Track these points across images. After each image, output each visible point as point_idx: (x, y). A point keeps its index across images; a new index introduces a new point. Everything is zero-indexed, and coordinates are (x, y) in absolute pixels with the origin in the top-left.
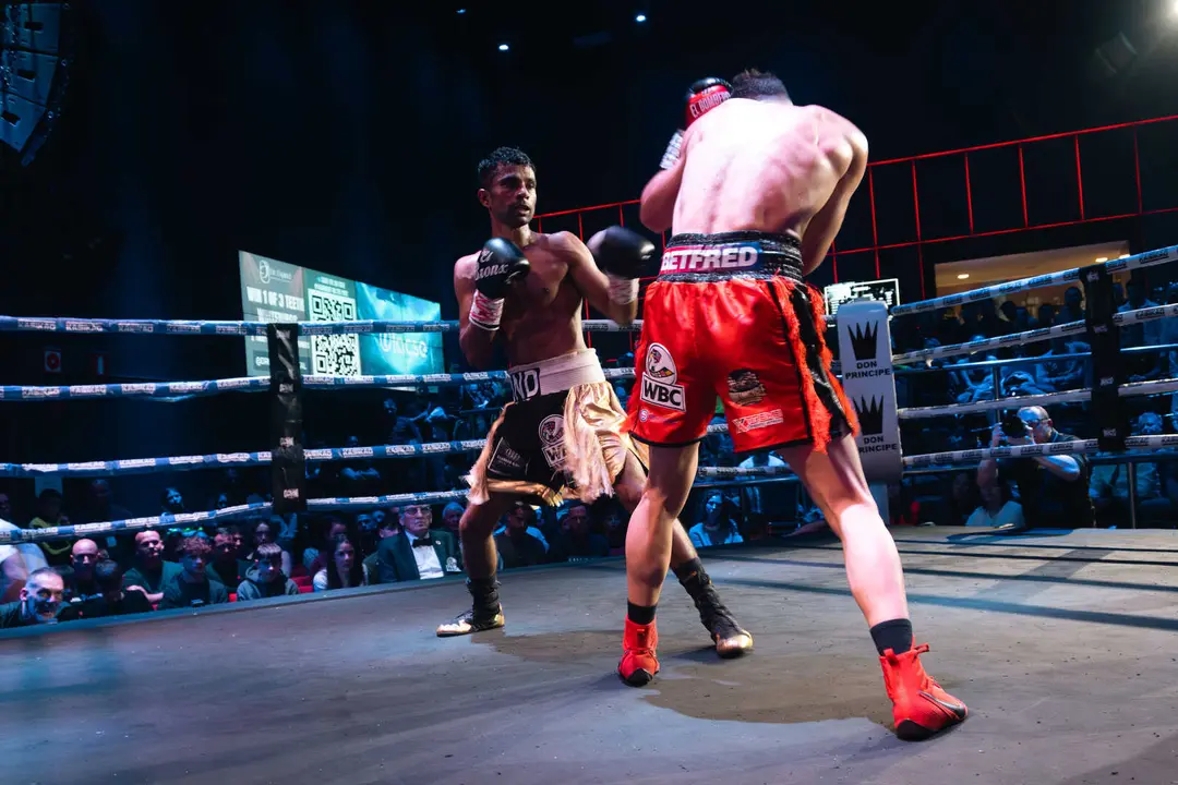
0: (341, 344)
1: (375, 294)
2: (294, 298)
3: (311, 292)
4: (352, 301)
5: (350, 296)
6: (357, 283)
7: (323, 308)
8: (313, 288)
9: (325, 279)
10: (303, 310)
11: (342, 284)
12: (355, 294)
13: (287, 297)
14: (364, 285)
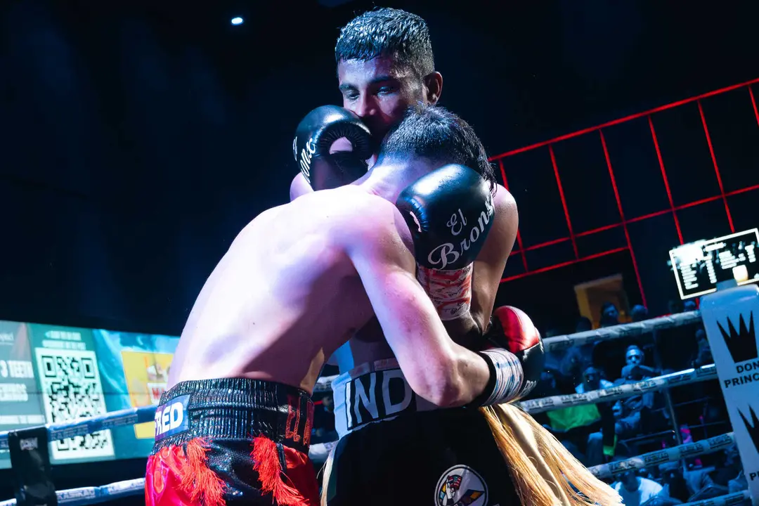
0: (84, 411)
1: (118, 340)
2: (20, 363)
3: (39, 352)
4: (91, 354)
5: (88, 349)
6: (95, 331)
7: (56, 369)
8: (41, 346)
9: (55, 333)
10: (31, 375)
11: (76, 335)
12: (93, 345)
13: (10, 362)
14: (104, 333)
